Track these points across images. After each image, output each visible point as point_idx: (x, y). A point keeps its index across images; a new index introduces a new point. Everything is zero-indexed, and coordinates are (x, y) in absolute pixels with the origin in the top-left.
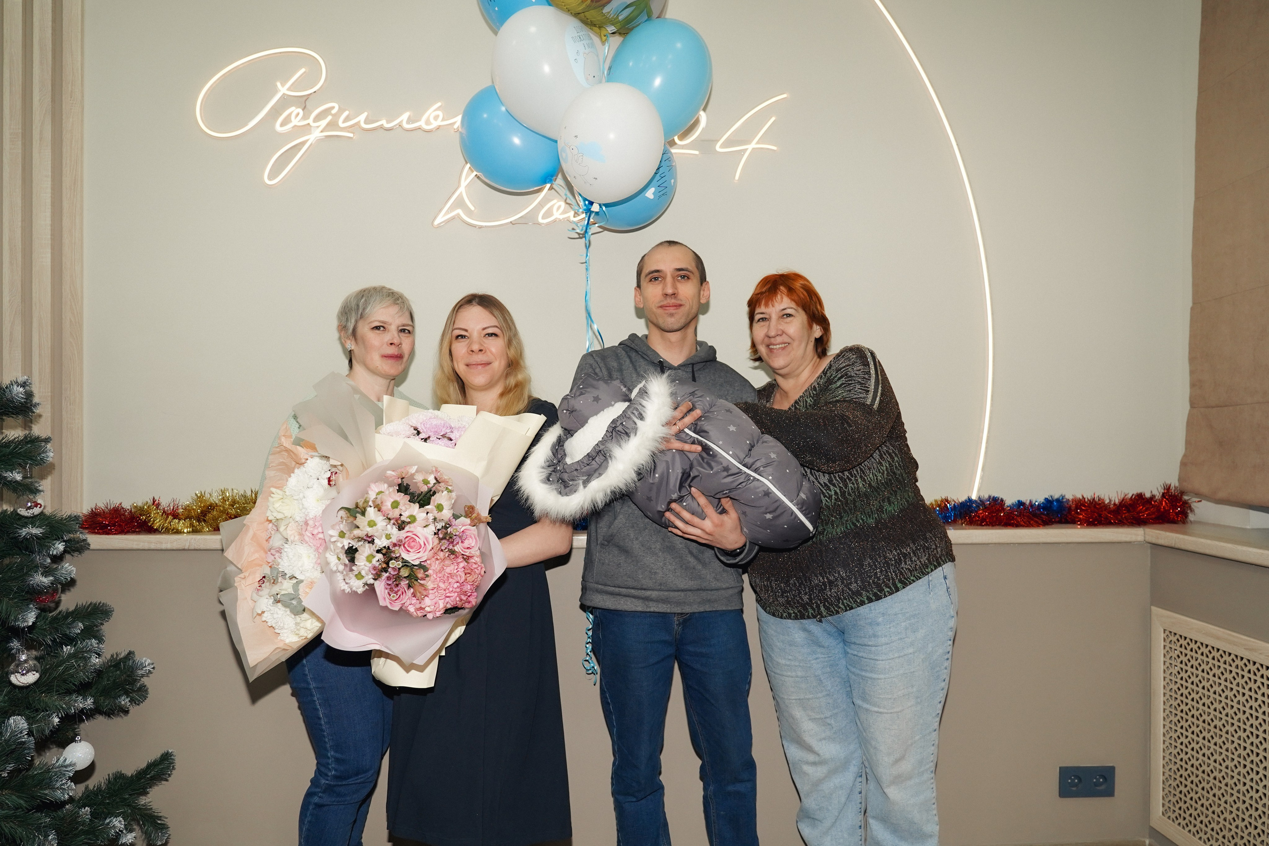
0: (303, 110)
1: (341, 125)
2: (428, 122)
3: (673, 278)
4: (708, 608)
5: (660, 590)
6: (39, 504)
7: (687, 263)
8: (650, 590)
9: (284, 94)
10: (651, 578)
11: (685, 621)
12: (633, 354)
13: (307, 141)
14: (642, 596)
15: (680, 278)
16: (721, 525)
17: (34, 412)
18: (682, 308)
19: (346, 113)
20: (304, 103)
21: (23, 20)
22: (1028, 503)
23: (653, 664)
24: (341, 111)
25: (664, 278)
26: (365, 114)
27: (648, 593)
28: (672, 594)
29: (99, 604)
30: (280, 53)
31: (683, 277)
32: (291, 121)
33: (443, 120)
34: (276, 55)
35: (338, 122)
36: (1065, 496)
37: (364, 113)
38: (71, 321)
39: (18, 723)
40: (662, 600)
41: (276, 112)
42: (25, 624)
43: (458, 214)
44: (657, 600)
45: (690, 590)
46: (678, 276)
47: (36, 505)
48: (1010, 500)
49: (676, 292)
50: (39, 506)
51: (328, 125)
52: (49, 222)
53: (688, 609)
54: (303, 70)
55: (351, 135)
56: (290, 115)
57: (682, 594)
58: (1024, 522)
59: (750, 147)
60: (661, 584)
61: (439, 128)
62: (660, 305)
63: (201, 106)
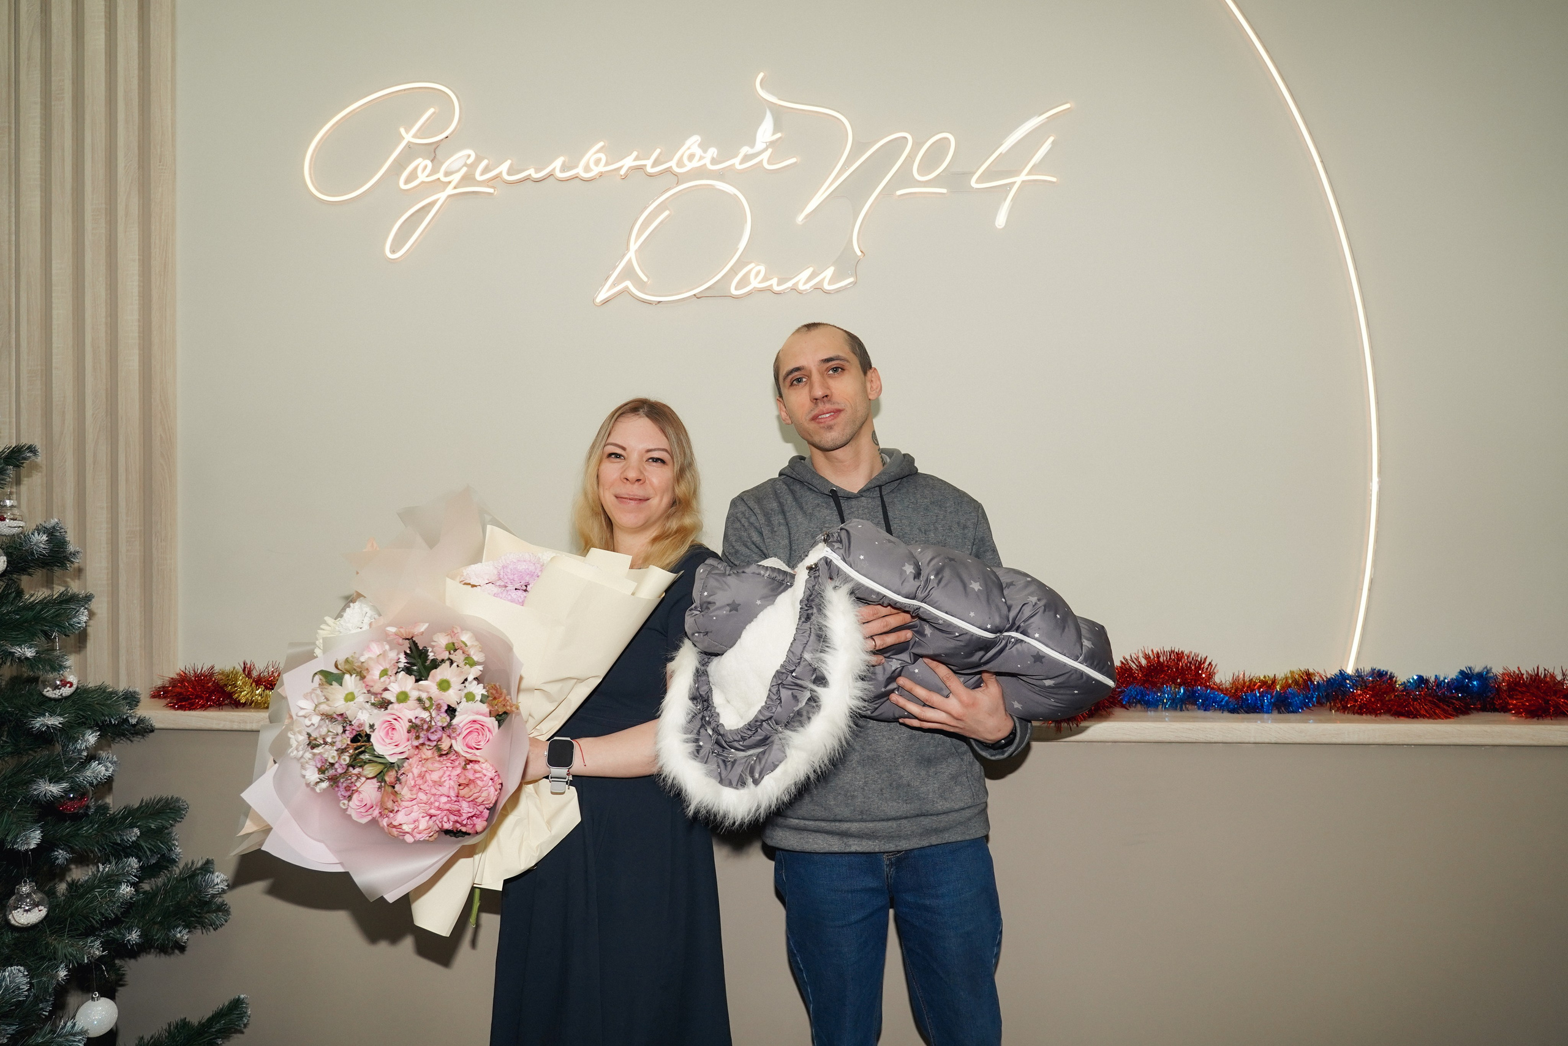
0: (432, 161)
1: (478, 177)
2: (587, 169)
3: (822, 374)
4: (934, 840)
5: (862, 820)
6: (69, 682)
7: (840, 349)
8: (847, 821)
9: (409, 142)
10: (847, 805)
11: (899, 860)
12: (797, 487)
13: (437, 200)
14: (837, 831)
15: (831, 372)
16: (974, 704)
17: (72, 562)
18: (842, 415)
19: (485, 162)
20: (434, 153)
21: (106, 70)
22: (1432, 679)
23: (856, 922)
24: (479, 159)
25: (809, 377)
26: (509, 162)
27: (845, 826)
28: (879, 825)
29: (172, 798)
30: (405, 90)
31: (835, 369)
32: (417, 177)
33: (607, 164)
34: (399, 93)
35: (474, 175)
36: (1491, 669)
37: (506, 160)
38: (161, 438)
39: (17, 975)
40: (867, 834)
41: (399, 165)
42: (26, 847)
43: (627, 287)
44: (860, 836)
45: (906, 818)
46: (828, 370)
47: (64, 684)
48: (1404, 674)
49: (828, 393)
50: (68, 685)
51: (464, 178)
52: (136, 316)
53: (904, 845)
54: (432, 110)
55: (491, 190)
56: (416, 168)
57: (894, 824)
58: (1426, 711)
59: (1019, 180)
60: (862, 813)
61: (601, 175)
62: (811, 416)
63: (310, 163)
